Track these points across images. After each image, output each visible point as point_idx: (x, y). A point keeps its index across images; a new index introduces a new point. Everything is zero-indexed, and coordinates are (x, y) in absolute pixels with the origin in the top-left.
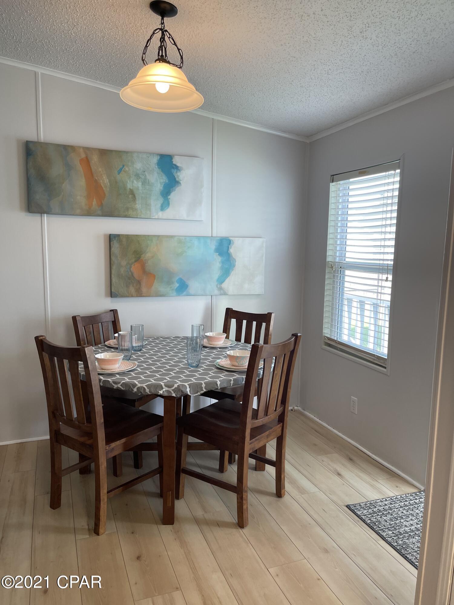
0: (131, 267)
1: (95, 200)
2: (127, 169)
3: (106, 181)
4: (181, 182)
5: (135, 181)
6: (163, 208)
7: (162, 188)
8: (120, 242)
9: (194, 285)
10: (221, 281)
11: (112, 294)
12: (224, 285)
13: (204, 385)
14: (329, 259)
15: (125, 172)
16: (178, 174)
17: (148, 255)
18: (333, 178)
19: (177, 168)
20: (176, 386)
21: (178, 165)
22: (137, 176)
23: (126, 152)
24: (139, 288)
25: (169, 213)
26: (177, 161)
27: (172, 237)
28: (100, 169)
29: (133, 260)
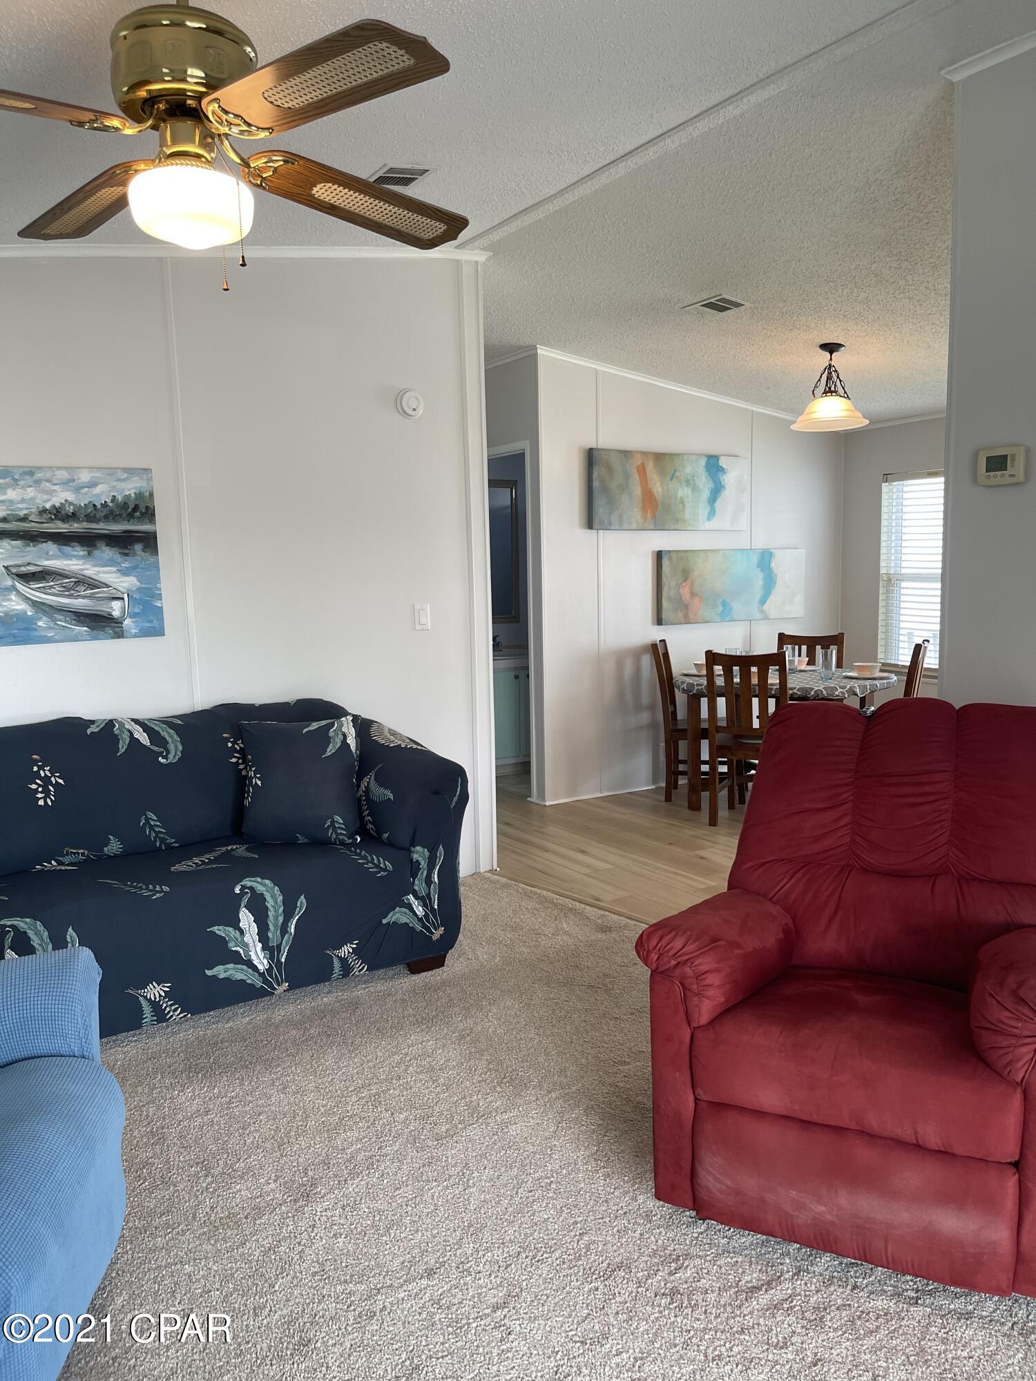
0: (679, 589)
1: (649, 511)
2: (678, 474)
3: (660, 489)
4: (726, 486)
5: (685, 488)
6: (709, 519)
7: (709, 495)
8: (670, 559)
9: (737, 607)
10: (763, 602)
11: (659, 621)
12: (766, 607)
13: (868, 687)
14: (883, 571)
15: (677, 477)
16: (724, 477)
17: (696, 573)
18: (887, 477)
19: (722, 470)
20: (848, 687)
21: (724, 466)
22: (688, 482)
23: (678, 455)
24: (687, 613)
25: (714, 524)
26: (723, 462)
27: (717, 551)
28: (655, 477)
29: (682, 580)
